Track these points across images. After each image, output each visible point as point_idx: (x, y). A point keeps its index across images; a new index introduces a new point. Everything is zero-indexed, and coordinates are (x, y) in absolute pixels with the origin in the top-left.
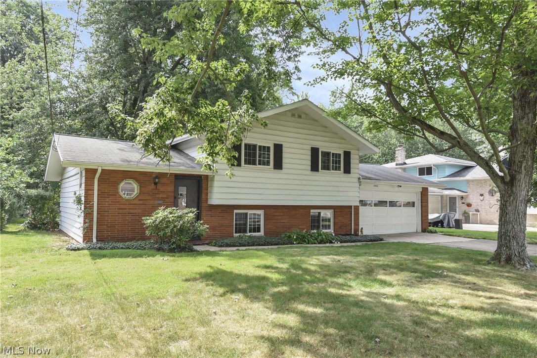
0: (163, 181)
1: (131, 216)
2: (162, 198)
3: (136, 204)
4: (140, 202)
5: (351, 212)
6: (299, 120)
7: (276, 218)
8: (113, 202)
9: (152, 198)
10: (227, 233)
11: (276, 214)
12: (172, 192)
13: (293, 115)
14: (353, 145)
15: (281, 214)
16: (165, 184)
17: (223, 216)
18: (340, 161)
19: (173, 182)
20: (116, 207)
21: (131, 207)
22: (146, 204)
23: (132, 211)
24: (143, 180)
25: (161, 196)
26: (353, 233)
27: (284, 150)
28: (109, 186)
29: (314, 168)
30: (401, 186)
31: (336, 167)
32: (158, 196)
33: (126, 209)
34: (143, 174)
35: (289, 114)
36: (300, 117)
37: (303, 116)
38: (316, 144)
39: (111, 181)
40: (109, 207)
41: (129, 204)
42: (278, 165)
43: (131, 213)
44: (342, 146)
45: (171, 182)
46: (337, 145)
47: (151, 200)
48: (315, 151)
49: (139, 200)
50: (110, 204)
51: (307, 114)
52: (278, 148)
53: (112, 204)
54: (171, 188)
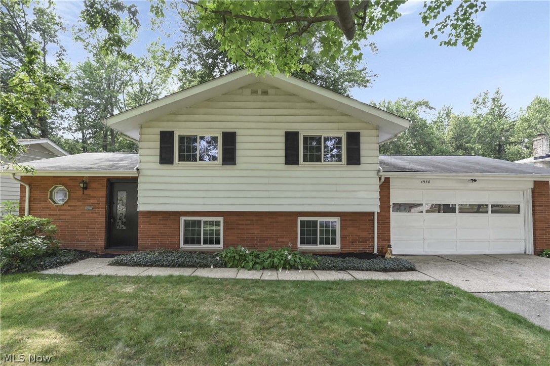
0: (94, 185)
1: (61, 222)
2: (92, 203)
3: (66, 210)
4: (70, 208)
5: (373, 220)
6: (265, 97)
7: (241, 227)
8: (44, 208)
9: (83, 204)
10: (171, 244)
11: (241, 222)
12: (103, 197)
13: (254, 92)
14: (366, 123)
15: (249, 222)
16: (96, 188)
17: (166, 224)
19: (104, 186)
20: (47, 213)
21: (60, 213)
22: (76, 210)
23: (62, 217)
24: (73, 186)
25: (91, 201)
26: (375, 251)
27: (239, 139)
28: (41, 192)
30: (475, 181)
31: (334, 156)
32: (88, 201)
33: (56, 215)
34: (72, 179)
35: (249, 91)
36: (265, 93)
37: (270, 91)
38: (292, 127)
39: (43, 188)
40: (41, 213)
41: (58, 210)
42: (228, 160)
43: (61, 219)
44: (342, 125)
45: (103, 186)
46: (335, 125)
47: (81, 206)
48: (291, 138)
49: (69, 206)
50: (42, 210)
51: (278, 88)
53: (44, 210)
54: (102, 193)
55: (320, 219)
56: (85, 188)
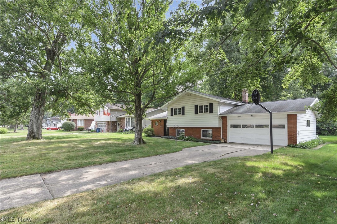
5: (221, 130)
6: (190, 96)
7: (188, 131)
13: (188, 95)
15: (190, 130)
17: (174, 130)
18: (208, 108)
19: (163, 121)
24: (158, 121)
25: (161, 125)
27: (185, 108)
28: (154, 123)
29: (196, 113)
31: (206, 111)
35: (187, 95)
38: (196, 104)
41: (156, 127)
42: (183, 114)
48: (196, 107)
52: (183, 108)
54: (163, 123)
55: (207, 130)
56: (160, 122)
